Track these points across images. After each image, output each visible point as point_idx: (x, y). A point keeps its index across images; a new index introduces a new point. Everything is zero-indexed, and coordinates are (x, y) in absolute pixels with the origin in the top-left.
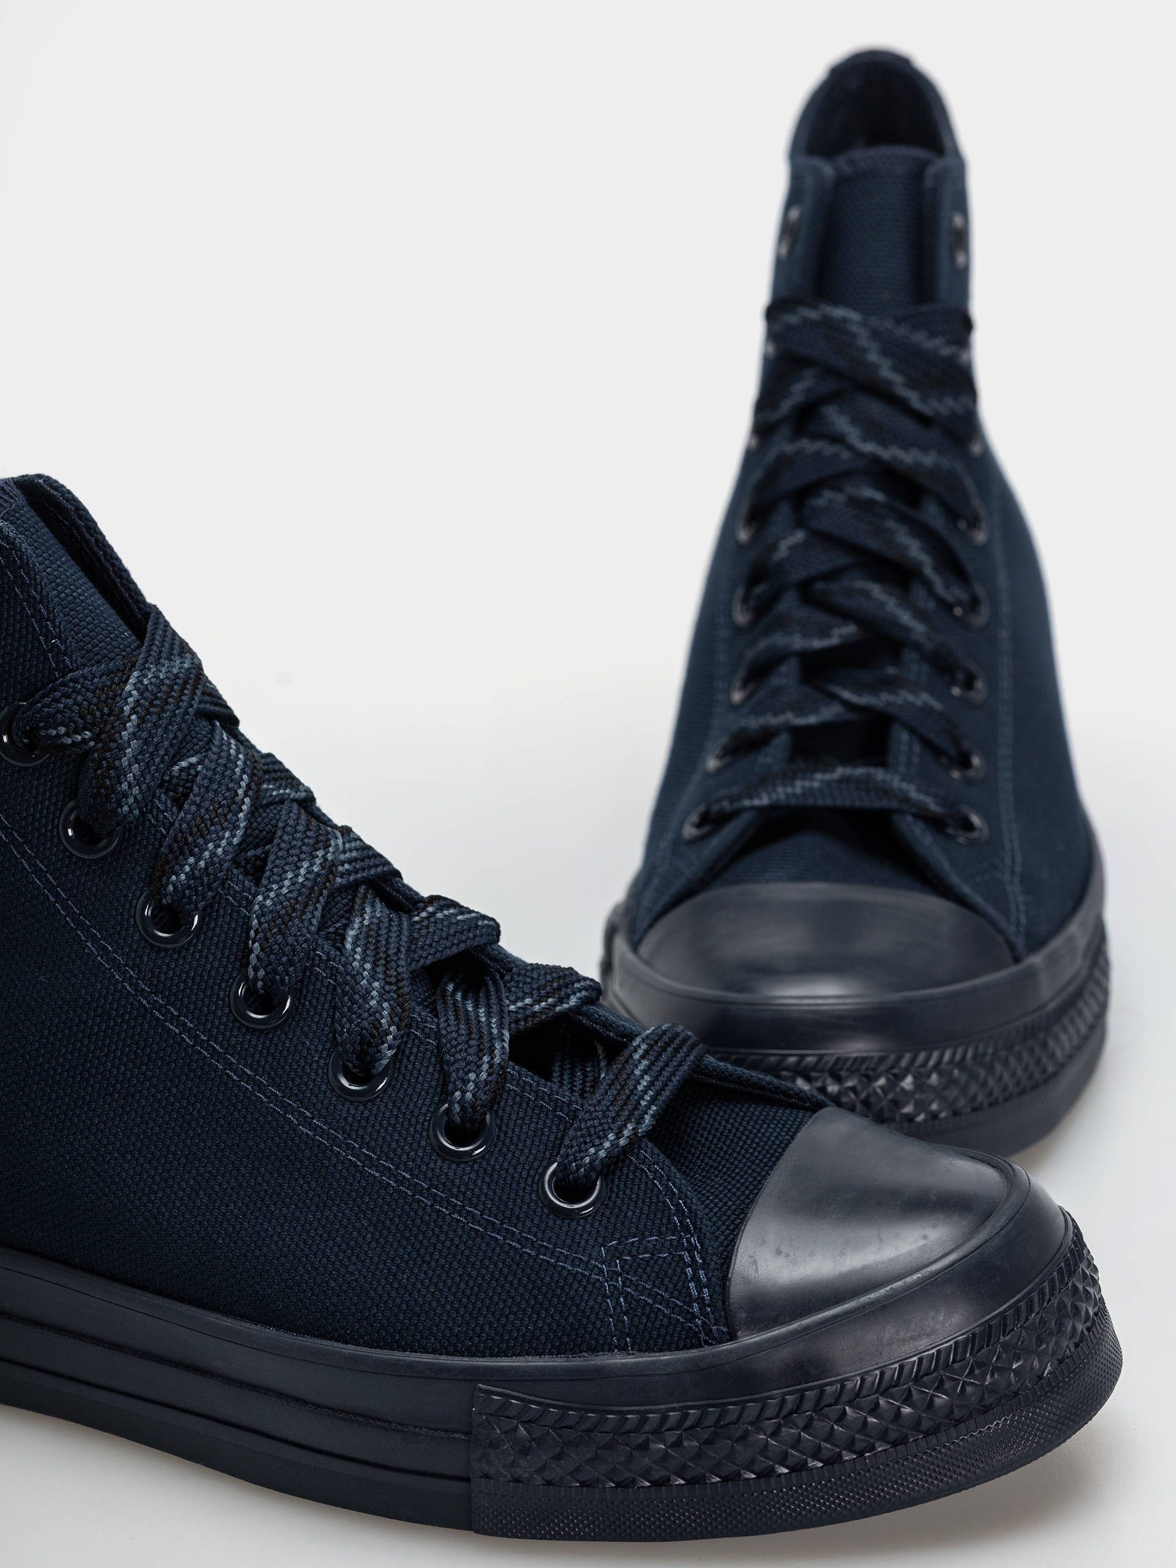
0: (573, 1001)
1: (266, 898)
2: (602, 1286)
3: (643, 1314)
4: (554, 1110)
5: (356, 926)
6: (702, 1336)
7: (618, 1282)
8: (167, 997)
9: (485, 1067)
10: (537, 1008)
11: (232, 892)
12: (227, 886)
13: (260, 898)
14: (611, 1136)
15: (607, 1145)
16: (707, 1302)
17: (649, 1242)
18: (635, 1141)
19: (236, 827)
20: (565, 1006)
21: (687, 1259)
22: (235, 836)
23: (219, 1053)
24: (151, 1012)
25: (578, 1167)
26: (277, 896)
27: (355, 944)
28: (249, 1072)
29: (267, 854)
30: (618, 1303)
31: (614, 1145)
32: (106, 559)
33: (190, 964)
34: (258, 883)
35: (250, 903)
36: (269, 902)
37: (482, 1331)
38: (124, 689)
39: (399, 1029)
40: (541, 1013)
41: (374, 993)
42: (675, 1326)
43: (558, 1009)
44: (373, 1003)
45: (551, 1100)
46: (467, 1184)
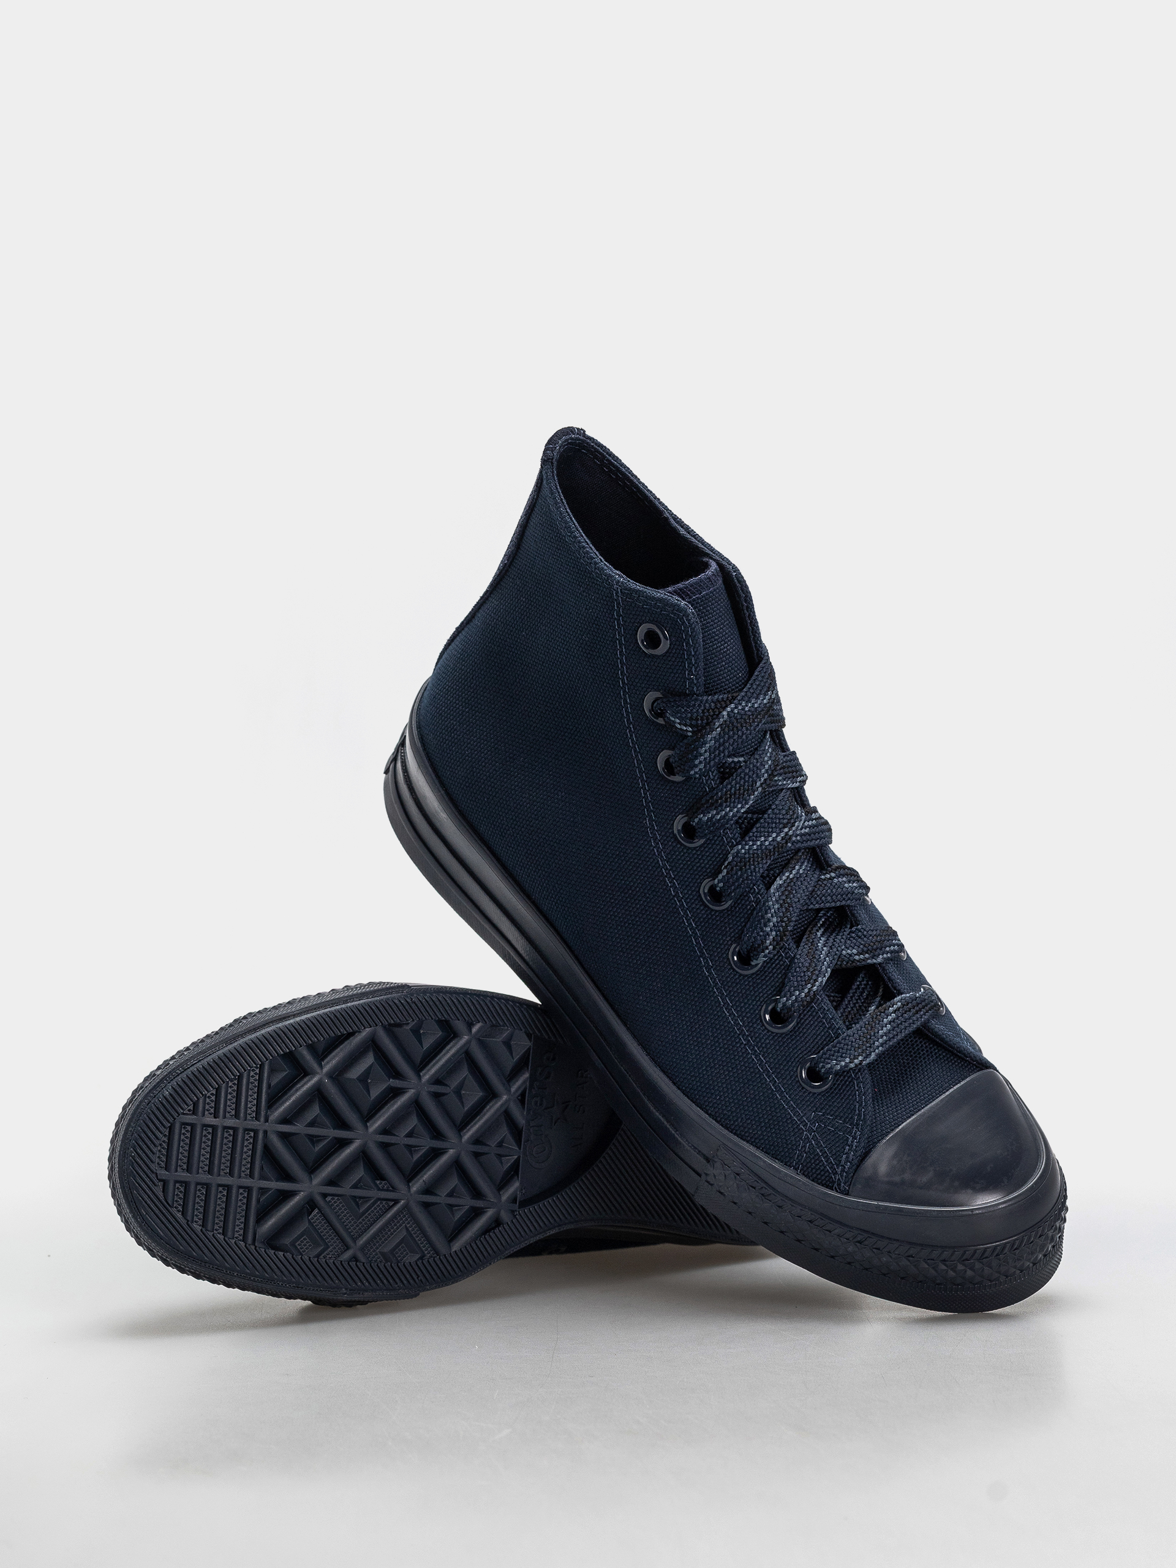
0: (880, 959)
1: (742, 848)
2: (803, 1132)
3: (813, 1158)
4: (829, 1028)
5: (784, 878)
6: (836, 1185)
7: (811, 1135)
8: (672, 867)
9: (806, 990)
10: (857, 957)
11: (727, 836)
12: (726, 832)
13: (740, 847)
14: (848, 1060)
15: (843, 1063)
16: (846, 1170)
17: (837, 1122)
18: (859, 1068)
19: (747, 803)
20: (874, 961)
21: (849, 1142)
22: (744, 808)
23: (684, 907)
24: (661, 869)
25: (823, 1067)
26: (749, 849)
27: (777, 890)
28: (694, 925)
29: (758, 820)
30: (805, 1146)
31: (846, 1065)
32: (752, 632)
33: (690, 858)
34: (743, 838)
35: (732, 847)
36: (743, 851)
37: (737, 1120)
38: (721, 712)
39: (774, 949)
40: (858, 961)
41: (771, 924)
42: (825, 1173)
43: (869, 961)
44: (768, 929)
45: (830, 1022)
46: (766, 1045)
